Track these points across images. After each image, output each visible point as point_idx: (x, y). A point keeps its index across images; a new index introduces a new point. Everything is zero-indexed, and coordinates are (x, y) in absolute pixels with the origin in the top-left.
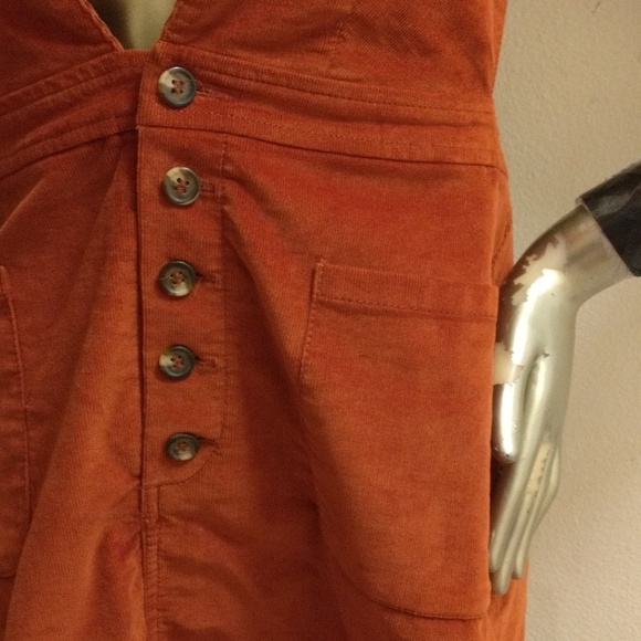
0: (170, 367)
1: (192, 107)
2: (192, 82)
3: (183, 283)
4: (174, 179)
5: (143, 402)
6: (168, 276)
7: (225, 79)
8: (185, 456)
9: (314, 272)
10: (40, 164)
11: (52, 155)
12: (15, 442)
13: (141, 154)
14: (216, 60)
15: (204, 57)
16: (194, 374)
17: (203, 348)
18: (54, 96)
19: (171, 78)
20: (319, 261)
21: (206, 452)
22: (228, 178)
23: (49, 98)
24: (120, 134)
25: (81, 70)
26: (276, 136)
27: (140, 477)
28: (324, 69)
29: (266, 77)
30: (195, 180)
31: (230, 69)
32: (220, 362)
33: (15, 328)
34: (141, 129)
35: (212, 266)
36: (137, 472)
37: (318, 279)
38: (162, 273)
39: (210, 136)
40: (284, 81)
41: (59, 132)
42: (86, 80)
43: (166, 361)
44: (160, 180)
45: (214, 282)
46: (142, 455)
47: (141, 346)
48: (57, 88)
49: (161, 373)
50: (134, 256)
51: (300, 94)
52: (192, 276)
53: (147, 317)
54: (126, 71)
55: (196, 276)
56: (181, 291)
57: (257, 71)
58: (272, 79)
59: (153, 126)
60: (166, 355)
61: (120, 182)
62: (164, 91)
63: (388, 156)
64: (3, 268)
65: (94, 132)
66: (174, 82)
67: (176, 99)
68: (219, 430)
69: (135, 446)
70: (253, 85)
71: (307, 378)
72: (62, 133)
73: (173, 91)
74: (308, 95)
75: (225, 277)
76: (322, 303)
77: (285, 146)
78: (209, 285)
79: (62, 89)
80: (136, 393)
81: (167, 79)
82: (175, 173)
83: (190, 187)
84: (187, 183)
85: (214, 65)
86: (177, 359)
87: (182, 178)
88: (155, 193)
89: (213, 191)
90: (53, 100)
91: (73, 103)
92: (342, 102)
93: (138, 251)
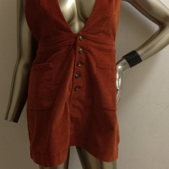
1: (83, 41)
2: (83, 38)
5: (73, 81)
7: (87, 38)
8: (77, 89)
10: (60, 48)
13: (77, 47)
15: (85, 35)
16: (80, 77)
17: (81, 74)
20: (98, 62)
21: (80, 89)
22: (87, 50)
24: (73, 44)
26: (93, 45)
27: (71, 92)
28: (99, 37)
29: (92, 38)
31: (88, 36)
32: (83, 76)
34: (77, 43)
35: (84, 62)
37: (98, 64)
38: (78, 63)
39: (85, 45)
40: (94, 38)
43: (76, 75)
44: (79, 50)
46: (72, 89)
49: (76, 77)
51: (96, 40)
53: (75, 69)
54: (74, 36)
55: (82, 63)
56: (80, 65)
61: (73, 51)
64: (51, 63)
67: (81, 40)
68: (82, 85)
72: (64, 44)
75: (85, 64)
76: (98, 67)
78: (83, 65)
81: (80, 37)
82: (81, 49)
84: (82, 51)
86: (78, 75)
88: (78, 52)
89: (85, 52)
92: (101, 41)
93: (75, 60)
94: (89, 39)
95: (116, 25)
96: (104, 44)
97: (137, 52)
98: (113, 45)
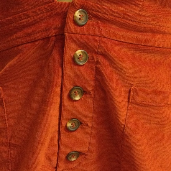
0: (70, 127)
1: (86, 26)
2: (87, 16)
3: (78, 95)
4: (78, 55)
5: (59, 140)
6: (73, 93)
7: (100, 15)
8: (73, 159)
9: (130, 91)
10: (19, 47)
11: (25, 44)
12: (5, 155)
13: (66, 44)
14: (97, 7)
15: (92, 5)
16: (79, 129)
17: (84, 119)
18: (27, 20)
19: (79, 14)
20: (132, 87)
21: (82, 157)
22: (99, 54)
23: (24, 21)
24: (55, 36)
25: (39, 10)
26: (118, 38)
27: (56, 168)
28: (137, 12)
29: (115, 14)
30: (86, 54)
31: (102, 11)
32: (90, 124)
33: (5, 111)
34: (66, 34)
35: (90, 88)
36: (55, 166)
37: (132, 93)
39: (93, 37)
40: (122, 16)
41: (29, 35)
42: (41, 14)
43: (69, 125)
44: (73, 55)
45: (90, 95)
46: (57, 160)
47: (60, 119)
48: (28, 17)
49: (67, 129)
50: (60, 85)
51: (127, 21)
52: (82, 92)
53: (64, 108)
54: (59, 11)
55: (84, 92)
56: (77, 98)
57: (113, 12)
58: (118, 15)
59: (71, 33)
60: (69, 122)
61: (56, 55)
62: (76, 19)
63: (156, 46)
64: (1, 88)
65: (44, 35)
66: (80, 16)
67: (80, 22)
68: (87, 149)
69: (56, 157)
70: (111, 17)
71: (127, 131)
72: (30, 35)
73: (80, 19)
74: (130, 22)
75: (95, 93)
76: (133, 103)
77: (120, 41)
78: (88, 95)
79: (30, 17)
80: (57, 137)
81: (77, 14)
82: (79, 52)
83: (84, 58)
84: (83, 56)
85: (97, 9)
86: (73, 124)
87: (81, 54)
88: (70, 60)
89: (93, 59)
90: (26, 21)
91: (35, 23)
92: (142, 25)
93: (62, 84)
94: (104, 20)
96: (153, 32)
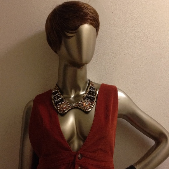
1: (82, 159)
13: (75, 165)
14: (85, 153)
24: (72, 162)
39: (84, 163)
54: (73, 154)
59: (77, 162)
65: (68, 162)
77: (92, 164)
82: (79, 168)
95: (113, 142)
96: (102, 161)
97: (135, 167)
98: (111, 162)
